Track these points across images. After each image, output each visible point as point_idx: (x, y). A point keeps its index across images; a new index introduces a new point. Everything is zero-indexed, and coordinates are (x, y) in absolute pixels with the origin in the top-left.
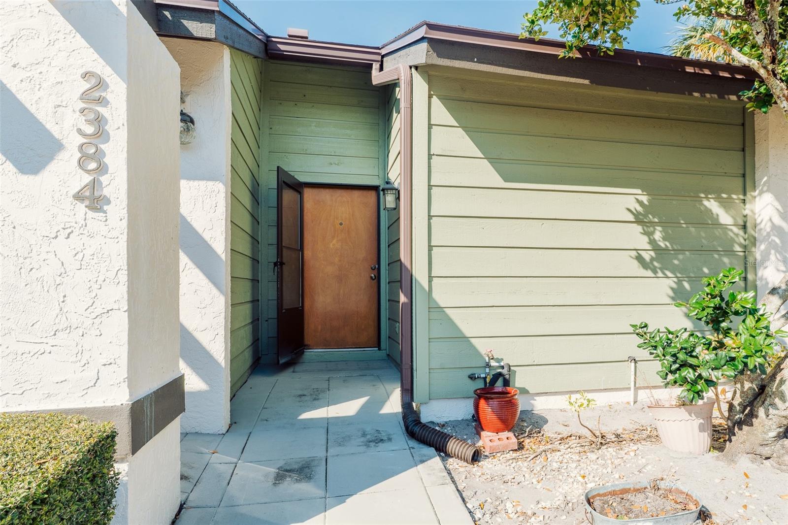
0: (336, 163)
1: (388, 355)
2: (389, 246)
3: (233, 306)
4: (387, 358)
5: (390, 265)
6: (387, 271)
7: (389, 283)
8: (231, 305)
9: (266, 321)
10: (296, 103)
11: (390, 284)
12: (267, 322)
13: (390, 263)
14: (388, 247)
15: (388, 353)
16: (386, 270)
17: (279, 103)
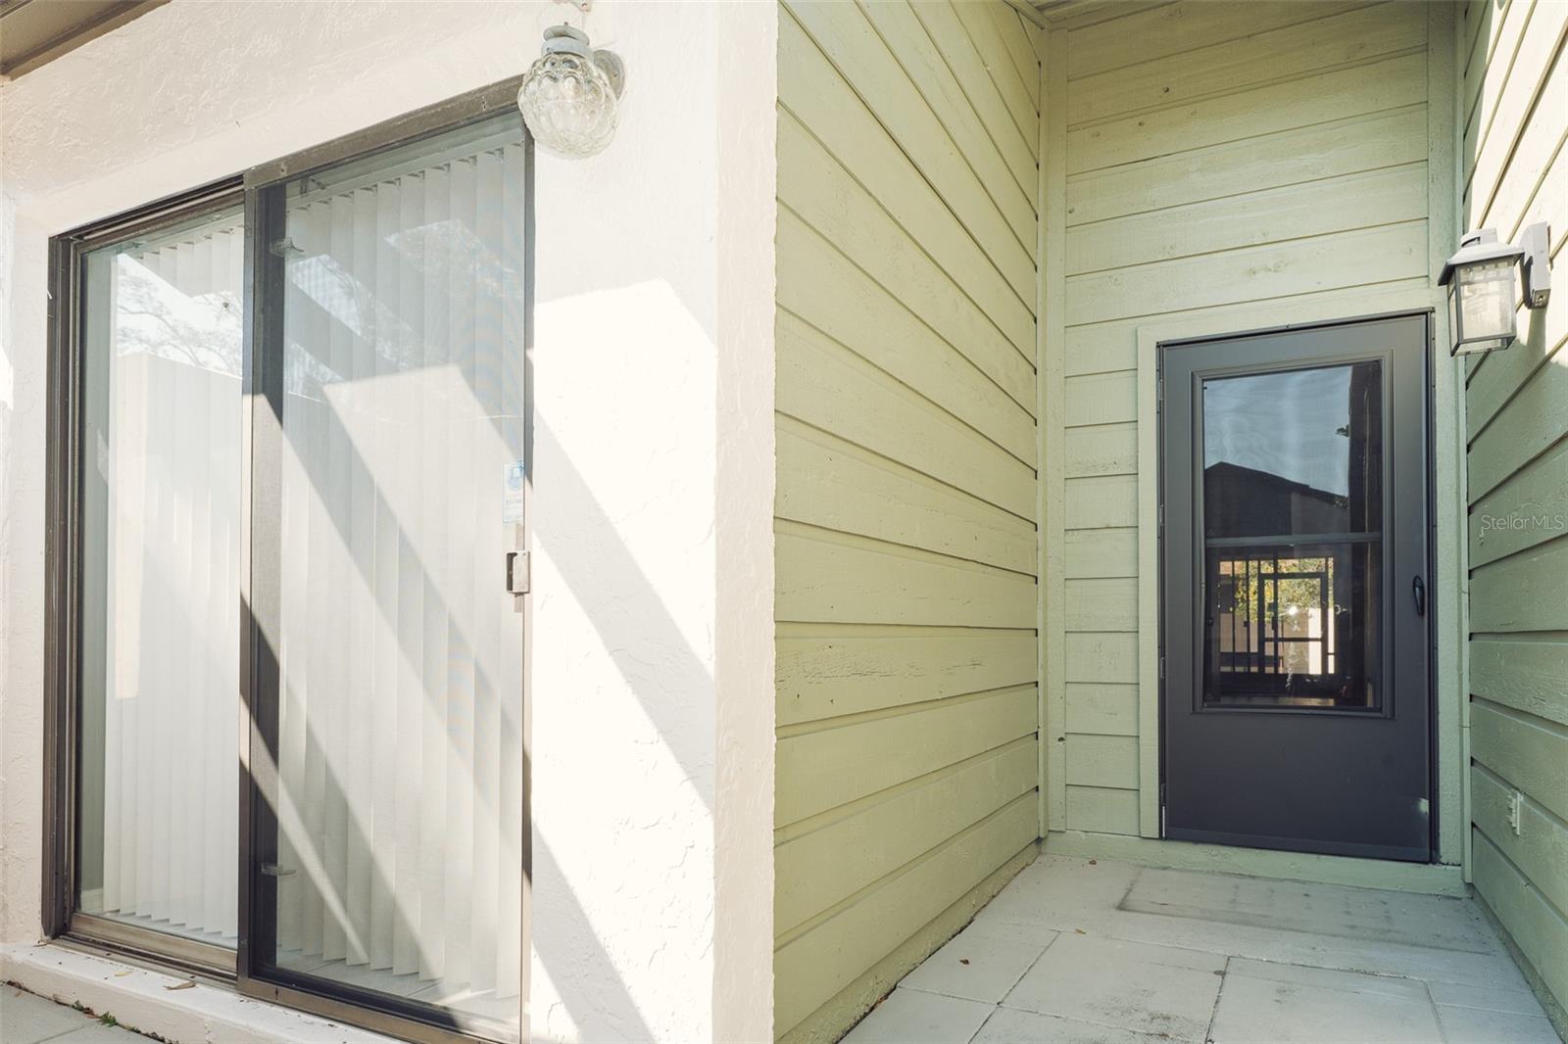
0: (1270, 265)
1: (1471, 886)
2: (1470, 510)
3: (783, 733)
4: (1463, 893)
5: (1475, 574)
6: (1465, 597)
7: (1471, 636)
8: (776, 728)
9: (1061, 739)
10: (1141, 118)
11: (1478, 641)
12: (1061, 743)
13: (1474, 569)
14: (1469, 513)
15: (1469, 880)
16: (1460, 591)
17: (1092, 136)
